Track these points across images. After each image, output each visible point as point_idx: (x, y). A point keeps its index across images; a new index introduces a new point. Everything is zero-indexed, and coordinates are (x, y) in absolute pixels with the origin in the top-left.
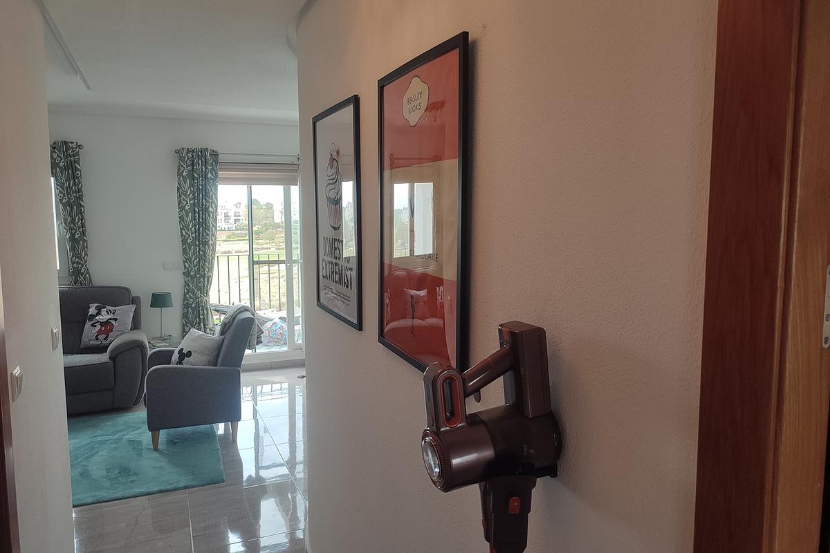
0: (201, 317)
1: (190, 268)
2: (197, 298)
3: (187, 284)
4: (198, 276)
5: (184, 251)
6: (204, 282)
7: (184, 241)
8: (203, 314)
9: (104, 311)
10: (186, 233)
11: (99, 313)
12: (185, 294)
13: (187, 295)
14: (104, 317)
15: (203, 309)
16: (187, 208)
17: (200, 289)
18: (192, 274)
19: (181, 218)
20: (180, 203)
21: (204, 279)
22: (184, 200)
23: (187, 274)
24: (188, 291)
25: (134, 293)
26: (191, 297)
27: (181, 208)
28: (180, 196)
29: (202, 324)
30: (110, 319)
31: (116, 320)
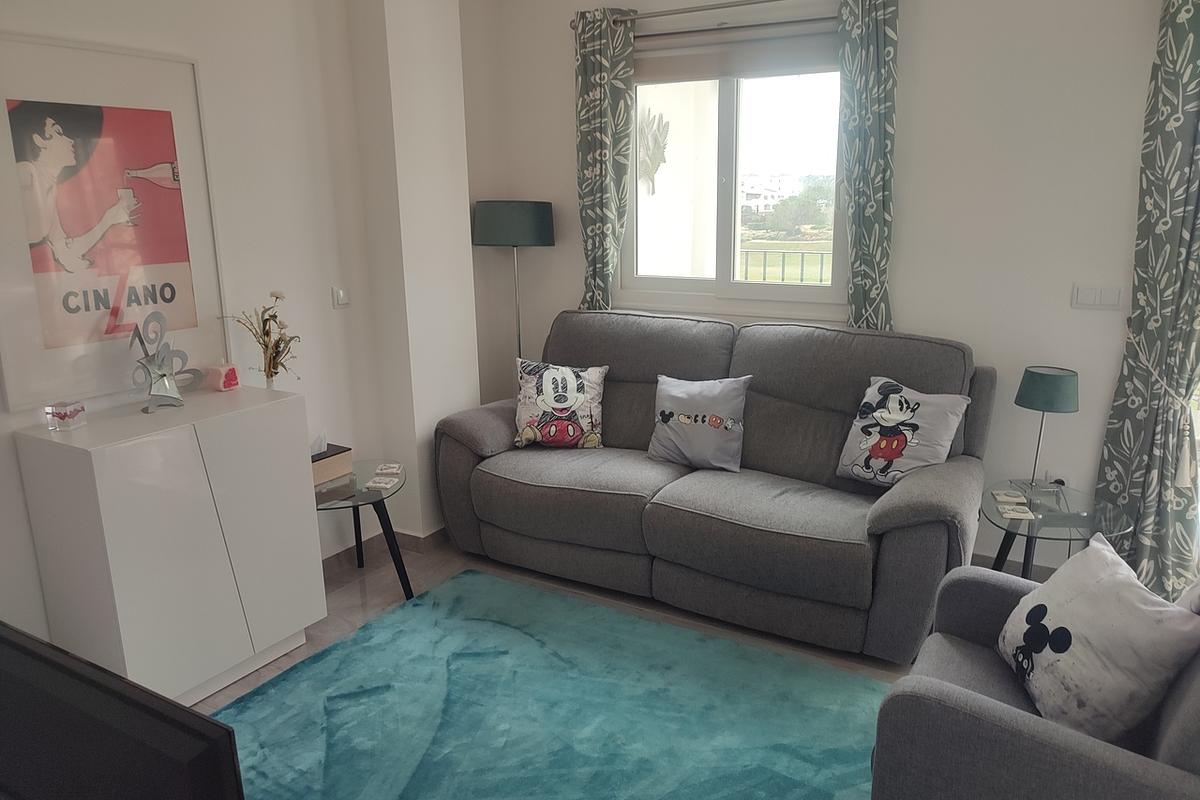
0: (1157, 452)
1: (1148, 310)
2: (1154, 396)
3: (1131, 352)
4: (1170, 335)
5: (1141, 260)
6: (1186, 354)
7: (1145, 230)
8: (1165, 446)
9: (893, 401)
10: (1156, 205)
11: (882, 404)
12: (1122, 379)
13: (1127, 385)
14: (891, 415)
15: (1165, 432)
16: (1172, 126)
17: (1168, 373)
18: (1152, 325)
19: (1149, 160)
20: (1153, 110)
21: (1187, 345)
22: (1166, 101)
23: (1136, 324)
24: (1131, 370)
25: (981, 359)
26: (1136, 391)
27: (1154, 128)
28: (1157, 91)
29: (1155, 473)
30: (903, 424)
31: (915, 428)
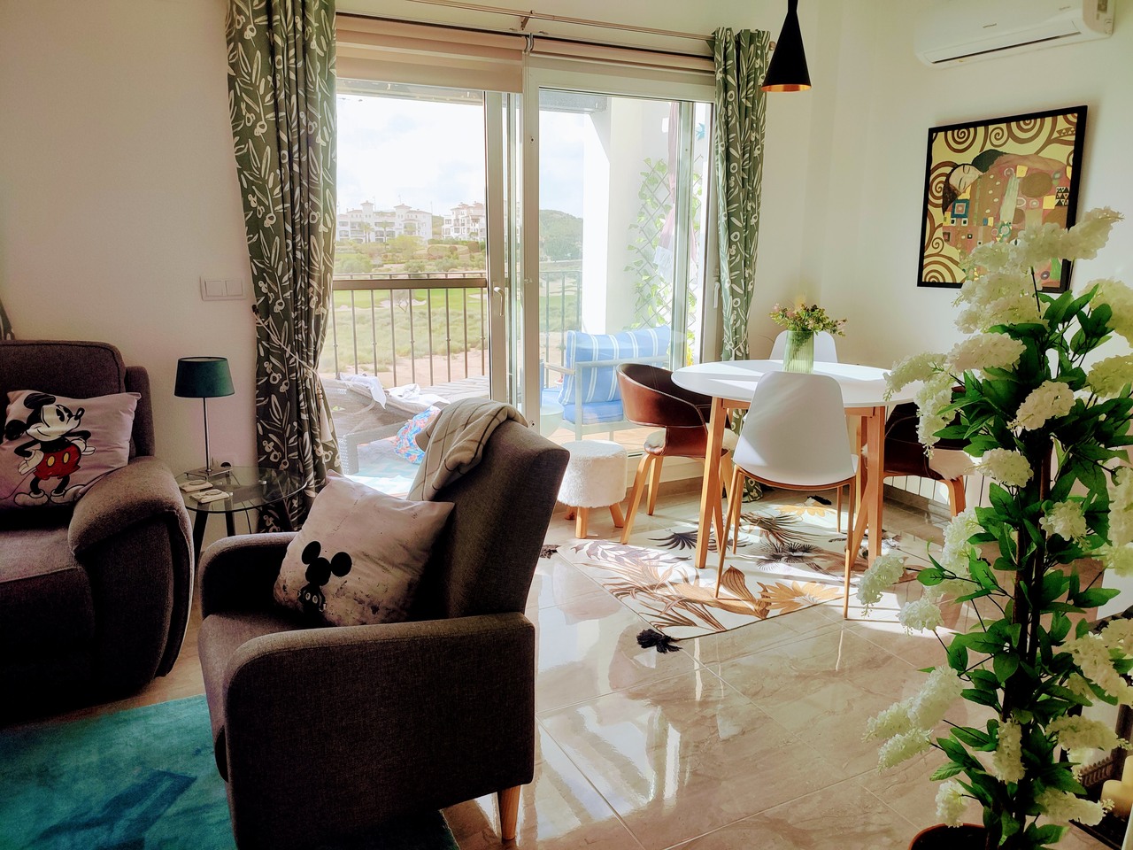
1: (271, 295)
2: (291, 370)
3: (263, 336)
4: (293, 315)
5: (256, 251)
6: (309, 329)
7: (254, 225)
9: (49, 412)
10: (260, 202)
11: (36, 418)
12: (260, 361)
13: (266, 364)
14: (52, 426)
16: (258, 131)
17: (298, 348)
18: (277, 309)
19: (244, 162)
20: (237, 118)
21: (308, 322)
22: (249, 108)
23: (263, 309)
24: (266, 351)
25: (130, 359)
26: (275, 368)
27: (242, 134)
28: (237, 101)
30: (69, 434)
31: (85, 435)
